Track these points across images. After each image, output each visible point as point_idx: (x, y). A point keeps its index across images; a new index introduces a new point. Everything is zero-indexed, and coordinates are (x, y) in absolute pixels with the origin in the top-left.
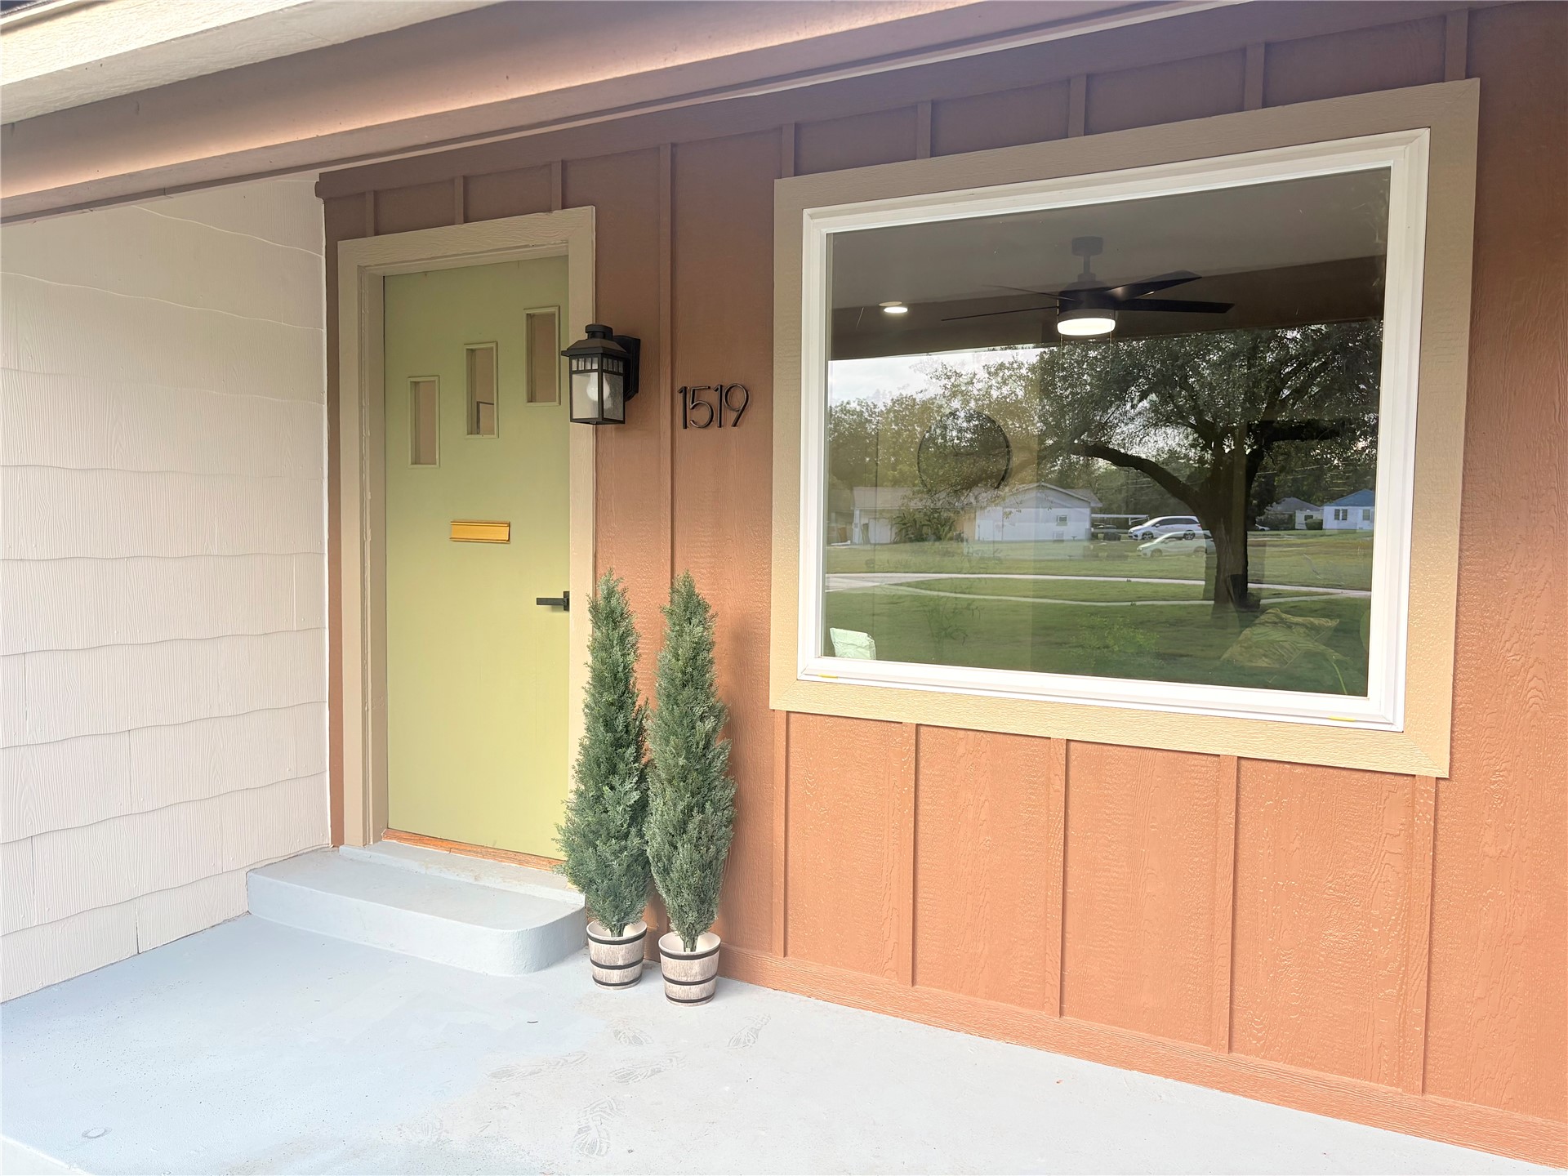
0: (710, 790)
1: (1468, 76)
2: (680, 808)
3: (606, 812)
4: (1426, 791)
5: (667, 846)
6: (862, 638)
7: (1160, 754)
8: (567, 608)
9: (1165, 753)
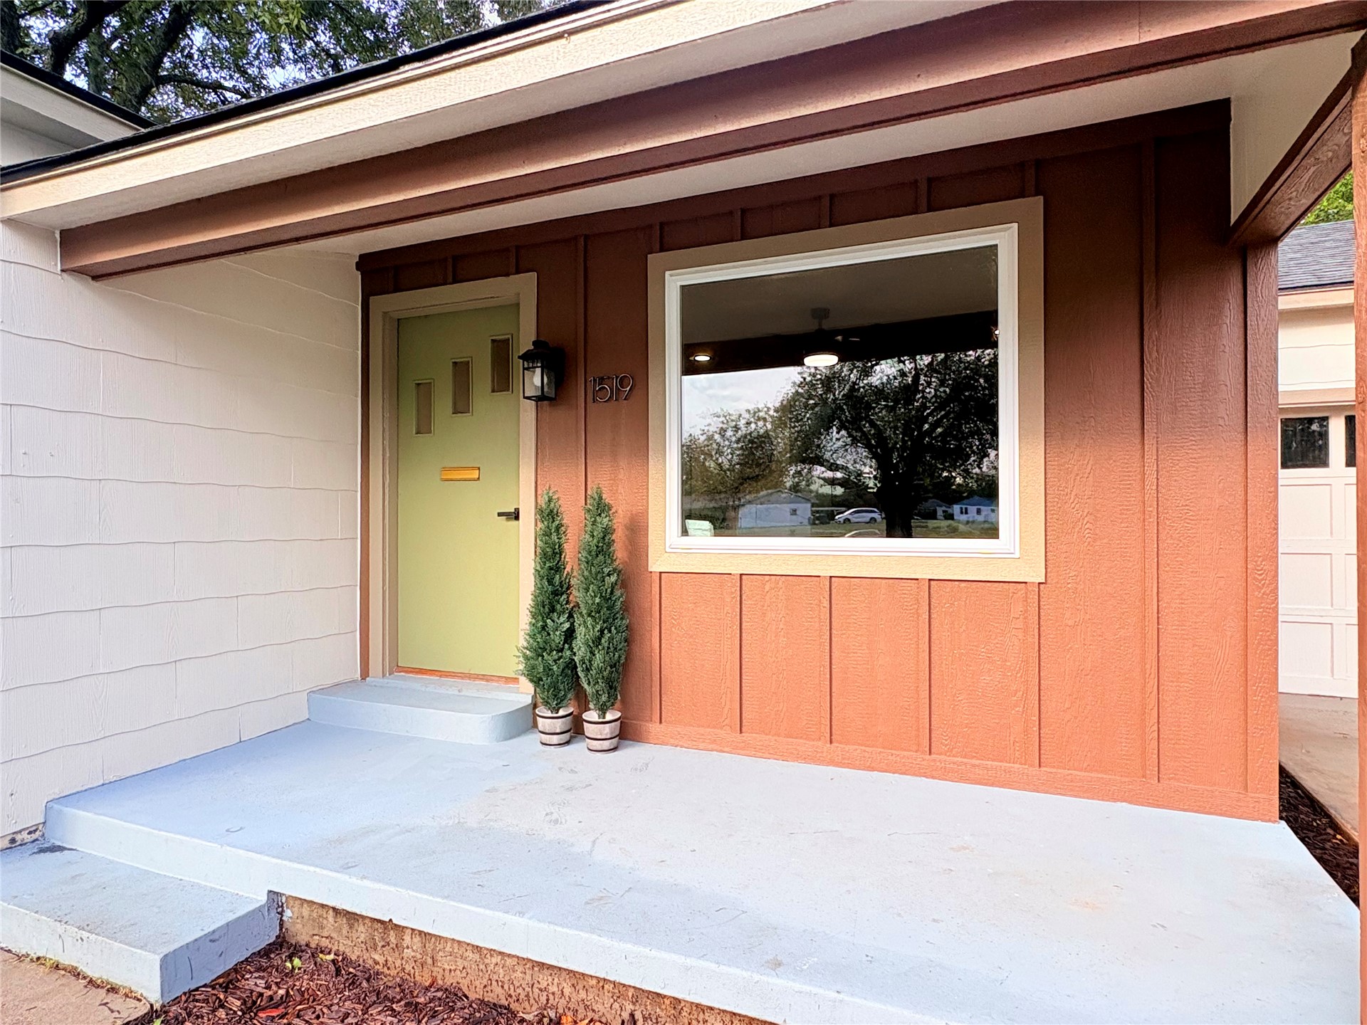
0: (614, 620)
1: (1036, 195)
2: (596, 629)
3: (549, 634)
4: (1034, 591)
5: (588, 653)
6: (706, 525)
7: (884, 581)
8: (517, 518)
9: (887, 580)
